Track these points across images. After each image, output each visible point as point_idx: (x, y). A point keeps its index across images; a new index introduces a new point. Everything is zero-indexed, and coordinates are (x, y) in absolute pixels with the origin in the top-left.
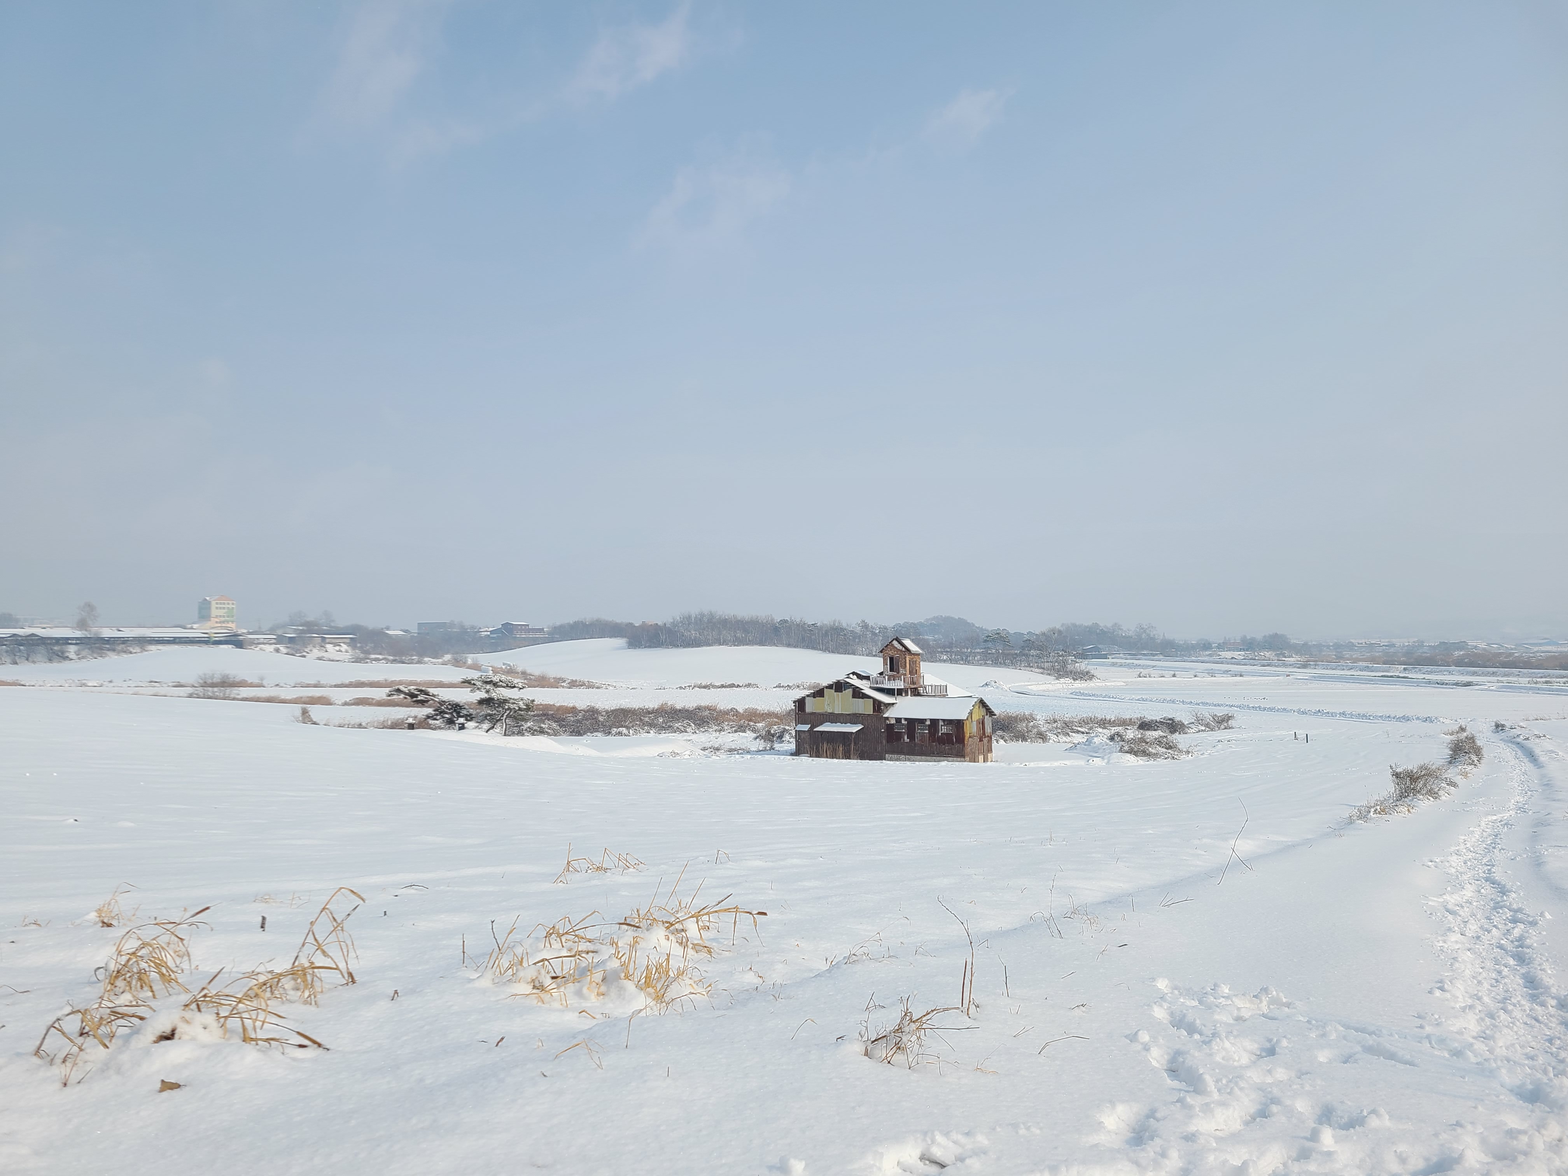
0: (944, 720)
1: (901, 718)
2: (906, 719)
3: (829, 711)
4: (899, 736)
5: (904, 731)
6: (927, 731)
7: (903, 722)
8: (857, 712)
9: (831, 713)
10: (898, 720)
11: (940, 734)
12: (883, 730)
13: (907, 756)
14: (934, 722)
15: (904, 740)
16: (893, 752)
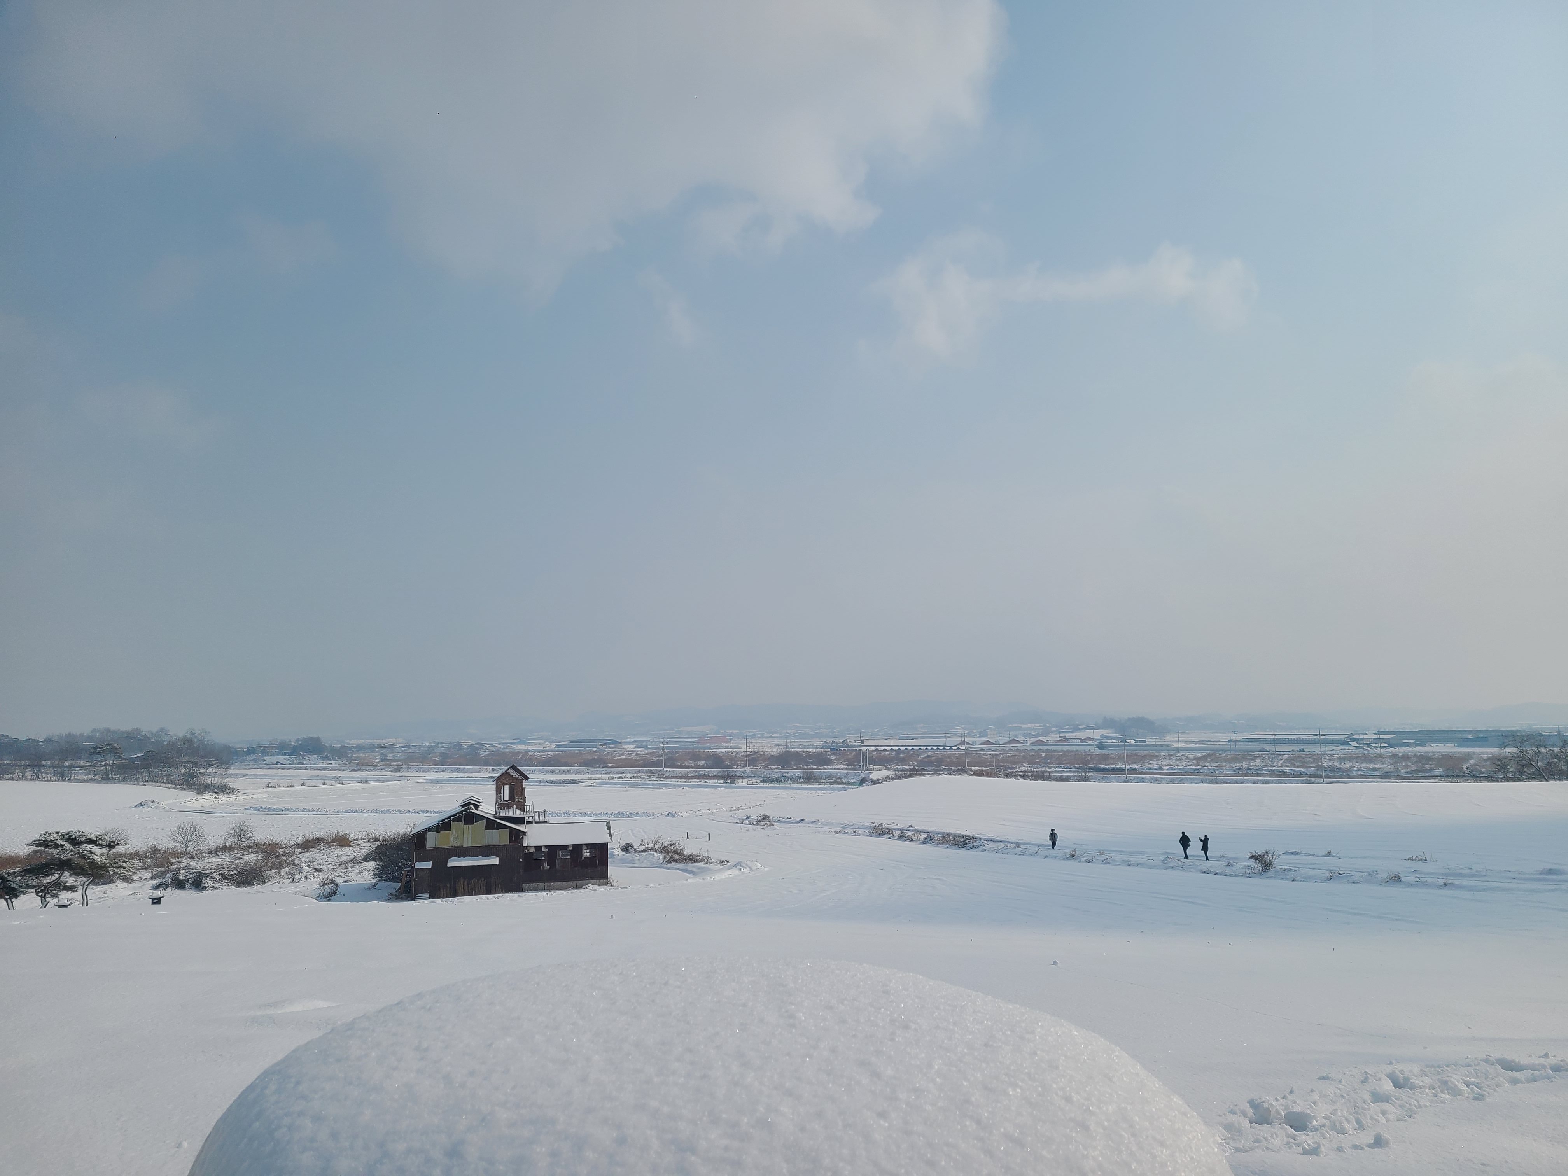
0: (587, 845)
1: (541, 847)
2: (546, 847)
3: (456, 845)
4: (540, 863)
5: (543, 858)
6: (569, 857)
7: (543, 849)
8: (490, 844)
9: (457, 847)
10: (538, 848)
11: (583, 859)
12: (521, 860)
13: (546, 884)
14: (578, 848)
15: (544, 867)
16: (531, 881)
